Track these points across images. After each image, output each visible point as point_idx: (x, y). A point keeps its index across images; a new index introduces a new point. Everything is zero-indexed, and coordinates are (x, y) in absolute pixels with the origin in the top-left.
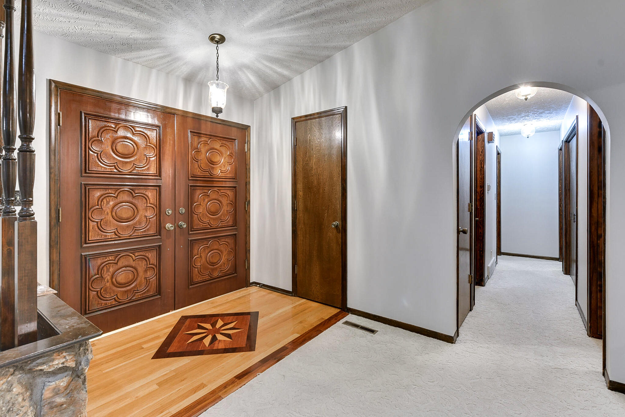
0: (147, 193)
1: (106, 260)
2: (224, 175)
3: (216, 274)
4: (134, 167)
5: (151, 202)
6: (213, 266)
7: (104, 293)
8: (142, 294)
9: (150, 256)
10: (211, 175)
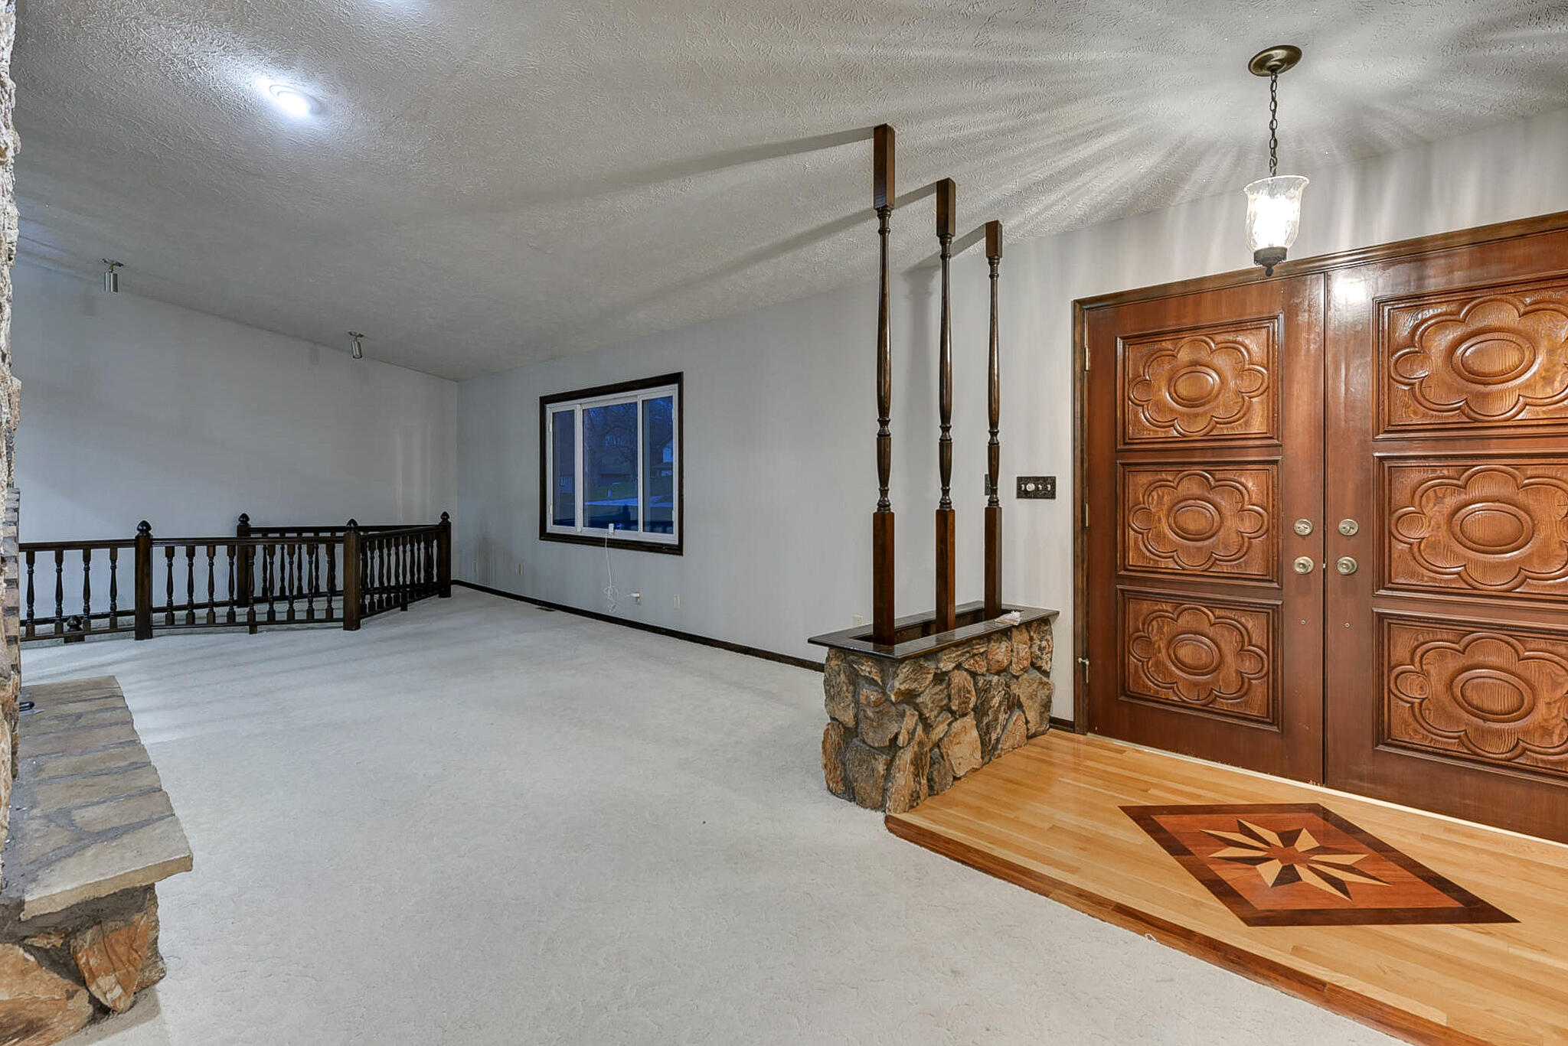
0: (1243, 480)
1: (1156, 608)
2: (1544, 412)
3: (1497, 750)
4: (1213, 423)
5: (1254, 500)
6: (1485, 720)
7: (1153, 669)
8: (1231, 704)
9: (1249, 627)
10: (1476, 421)
